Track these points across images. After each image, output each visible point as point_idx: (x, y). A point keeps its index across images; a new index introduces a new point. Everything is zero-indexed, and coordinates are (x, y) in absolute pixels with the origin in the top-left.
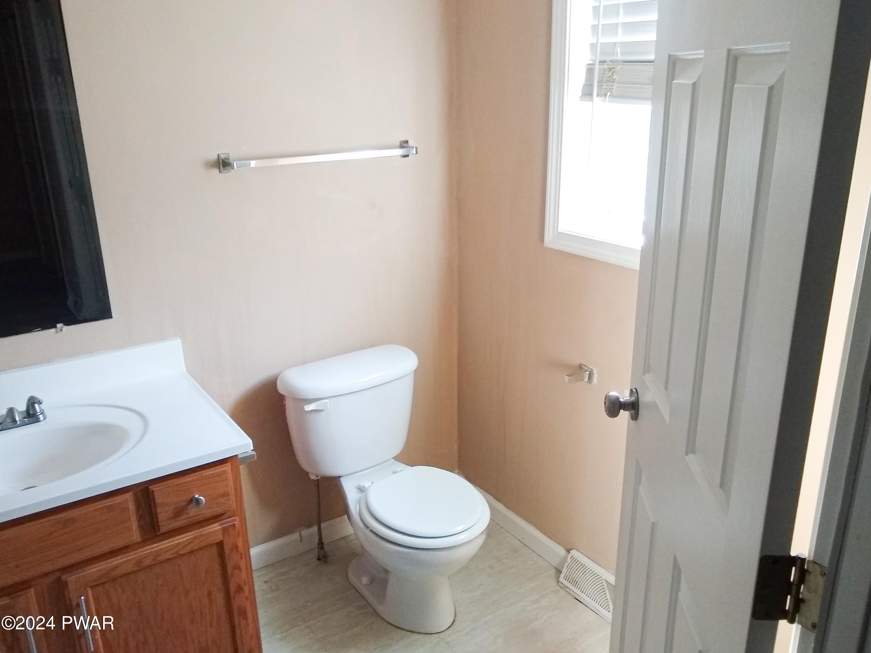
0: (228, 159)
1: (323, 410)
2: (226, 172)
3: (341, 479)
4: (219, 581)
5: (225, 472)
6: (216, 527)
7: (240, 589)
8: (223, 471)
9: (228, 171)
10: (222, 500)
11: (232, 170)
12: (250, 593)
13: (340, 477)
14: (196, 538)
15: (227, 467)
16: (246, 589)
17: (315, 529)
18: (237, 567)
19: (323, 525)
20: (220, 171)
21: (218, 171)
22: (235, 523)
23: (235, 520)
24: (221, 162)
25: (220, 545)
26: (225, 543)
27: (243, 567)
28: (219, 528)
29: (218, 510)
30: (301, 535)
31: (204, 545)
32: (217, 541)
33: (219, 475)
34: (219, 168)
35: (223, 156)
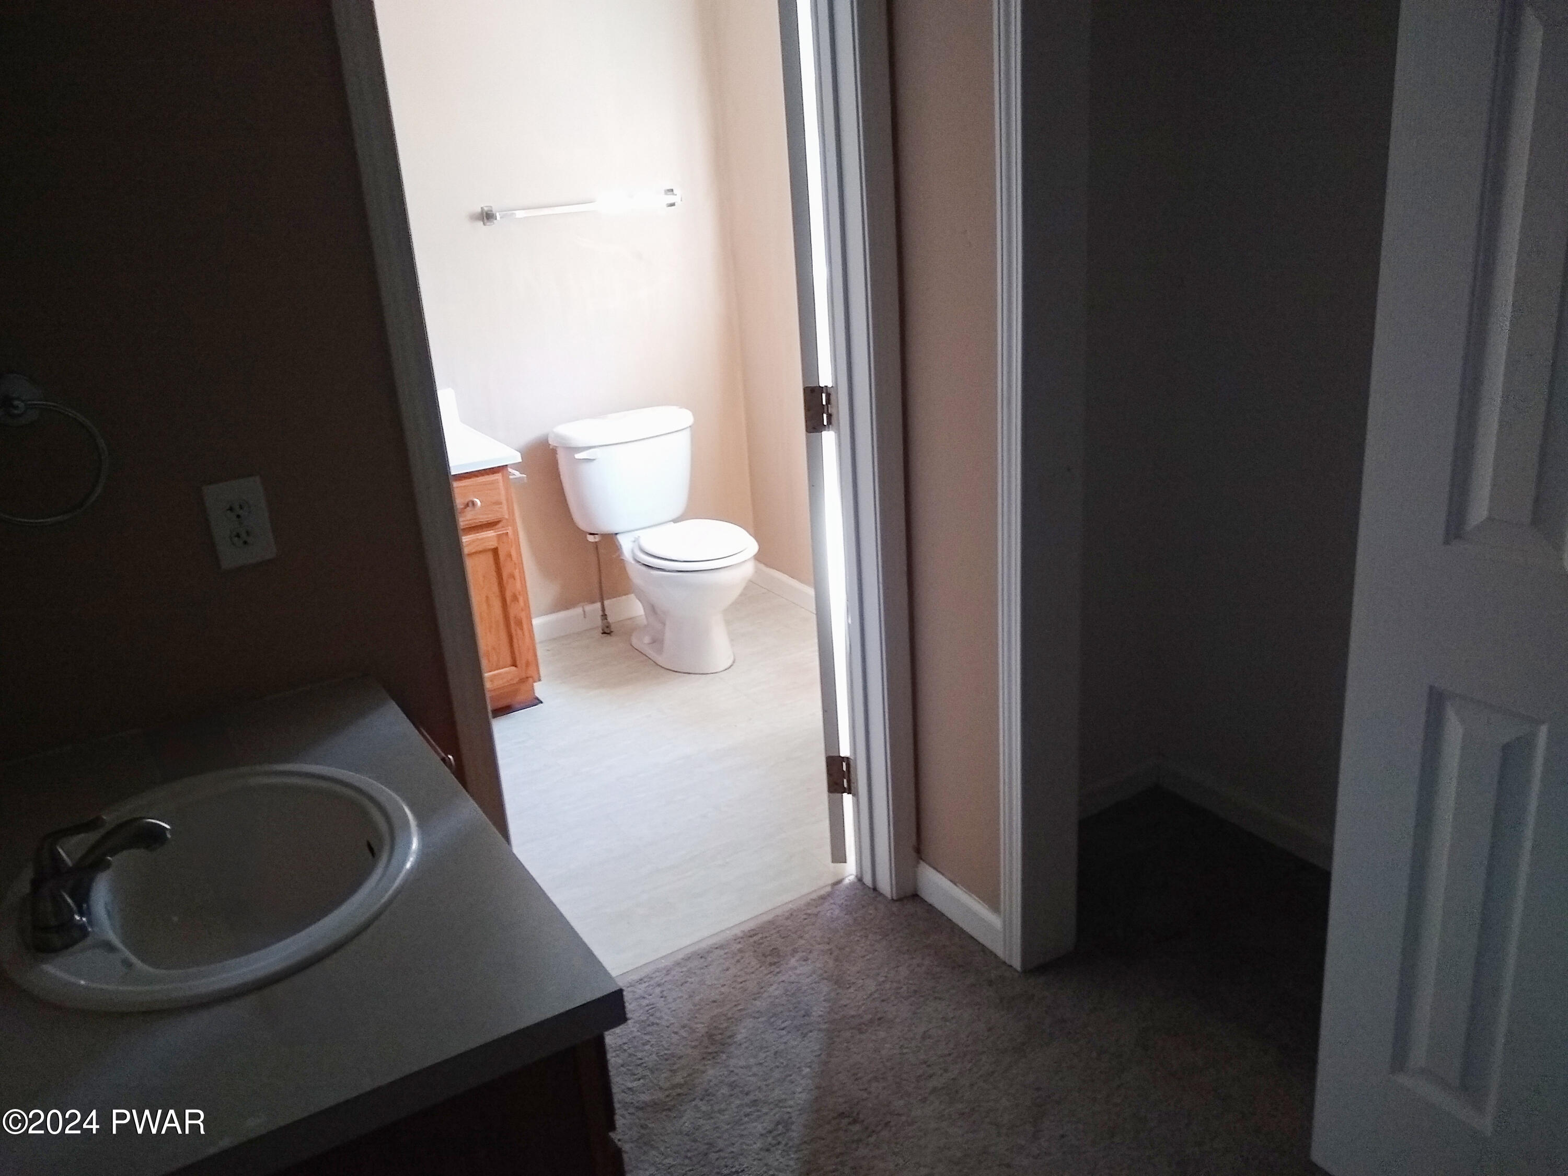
0: (491, 211)
1: (594, 460)
2: (490, 224)
3: (619, 537)
4: (495, 588)
5: (496, 481)
6: (490, 534)
7: (515, 598)
8: (495, 480)
9: (492, 224)
10: (496, 507)
11: (495, 221)
12: (525, 605)
13: (616, 534)
14: (474, 541)
15: (498, 477)
16: (521, 599)
17: (598, 605)
18: (512, 576)
19: (606, 602)
20: (484, 223)
21: (482, 223)
22: (508, 531)
23: (508, 529)
24: (485, 214)
25: (495, 551)
26: (499, 548)
27: (518, 577)
28: (493, 534)
29: (491, 517)
30: (584, 611)
31: (481, 549)
32: (493, 547)
33: (492, 483)
34: (483, 221)
35: (486, 209)
